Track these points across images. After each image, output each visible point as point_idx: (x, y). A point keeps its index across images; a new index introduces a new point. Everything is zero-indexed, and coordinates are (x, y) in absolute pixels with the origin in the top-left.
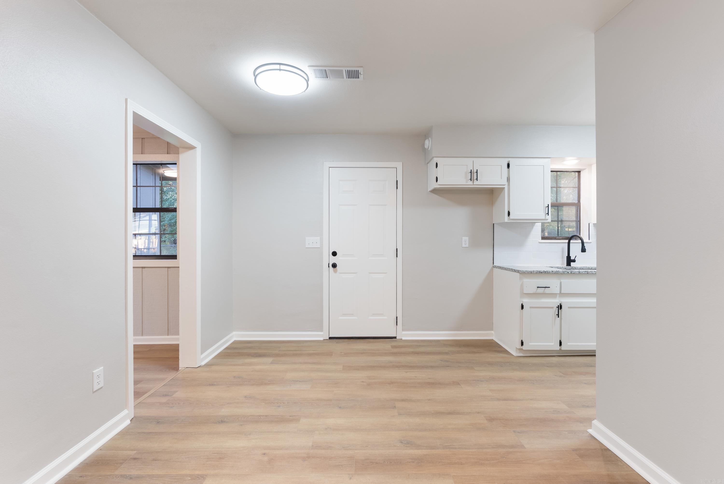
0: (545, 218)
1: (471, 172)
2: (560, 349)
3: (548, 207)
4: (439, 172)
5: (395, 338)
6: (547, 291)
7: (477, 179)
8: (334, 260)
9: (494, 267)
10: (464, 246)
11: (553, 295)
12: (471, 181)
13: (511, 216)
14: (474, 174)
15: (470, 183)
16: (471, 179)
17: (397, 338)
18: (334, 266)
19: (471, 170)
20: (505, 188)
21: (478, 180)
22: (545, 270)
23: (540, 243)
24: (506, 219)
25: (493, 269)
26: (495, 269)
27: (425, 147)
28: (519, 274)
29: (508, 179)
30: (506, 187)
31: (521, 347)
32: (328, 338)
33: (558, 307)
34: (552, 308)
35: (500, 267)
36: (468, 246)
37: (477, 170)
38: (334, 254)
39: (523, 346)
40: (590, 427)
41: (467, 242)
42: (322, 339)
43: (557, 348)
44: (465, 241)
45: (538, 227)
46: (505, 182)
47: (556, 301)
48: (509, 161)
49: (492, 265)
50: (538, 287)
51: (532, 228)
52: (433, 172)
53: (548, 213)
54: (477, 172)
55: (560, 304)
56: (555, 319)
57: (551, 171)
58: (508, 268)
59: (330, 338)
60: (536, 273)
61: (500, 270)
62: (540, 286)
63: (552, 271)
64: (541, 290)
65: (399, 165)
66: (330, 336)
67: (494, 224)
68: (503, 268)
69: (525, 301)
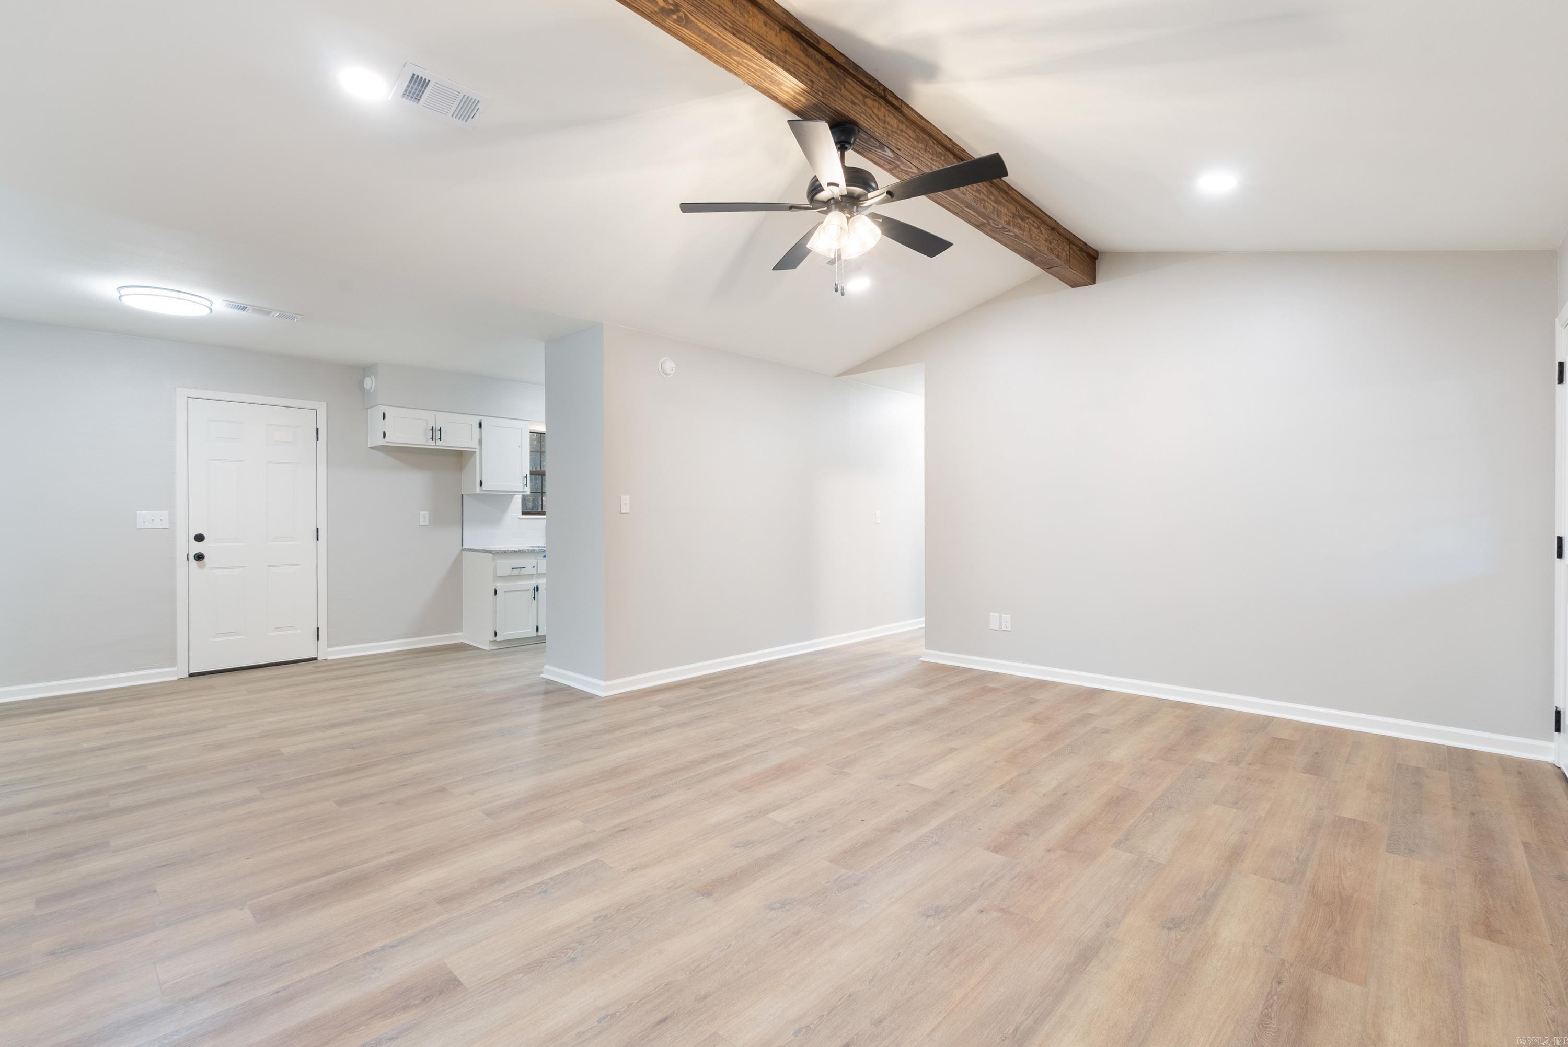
0: (524, 489)
1: (432, 429)
2: (537, 636)
3: (526, 477)
4: (388, 425)
5: (315, 659)
6: (523, 572)
7: (440, 439)
8: (198, 547)
9: (463, 550)
10: (421, 523)
11: (529, 576)
12: (433, 440)
13: (484, 487)
14: (437, 432)
15: (431, 443)
16: (432, 438)
17: (319, 659)
18: (199, 557)
19: (433, 427)
20: (475, 452)
21: (442, 441)
22: (521, 549)
23: (520, 519)
24: (478, 490)
25: (462, 553)
26: (464, 552)
27: (365, 386)
28: (491, 554)
29: (480, 442)
30: (477, 451)
31: (495, 639)
32: (187, 676)
33: (534, 589)
34: (529, 590)
35: (471, 549)
36: (428, 524)
37: (440, 428)
38: (199, 538)
39: (497, 637)
40: (542, 673)
41: (427, 519)
42: (175, 678)
43: (534, 634)
44: (424, 517)
45: (518, 500)
46: (476, 444)
47: (533, 583)
48: (481, 420)
49: (461, 548)
50: (513, 568)
51: (511, 501)
52: (379, 425)
53: (526, 485)
54: (440, 430)
55: (537, 586)
56: (531, 603)
57: (530, 432)
58: (479, 550)
59: (191, 675)
60: (511, 552)
61: (470, 553)
62: (514, 567)
63: (528, 550)
64: (516, 572)
65: (322, 408)
66: (190, 672)
67: (463, 495)
68: (474, 549)
69: (500, 585)
